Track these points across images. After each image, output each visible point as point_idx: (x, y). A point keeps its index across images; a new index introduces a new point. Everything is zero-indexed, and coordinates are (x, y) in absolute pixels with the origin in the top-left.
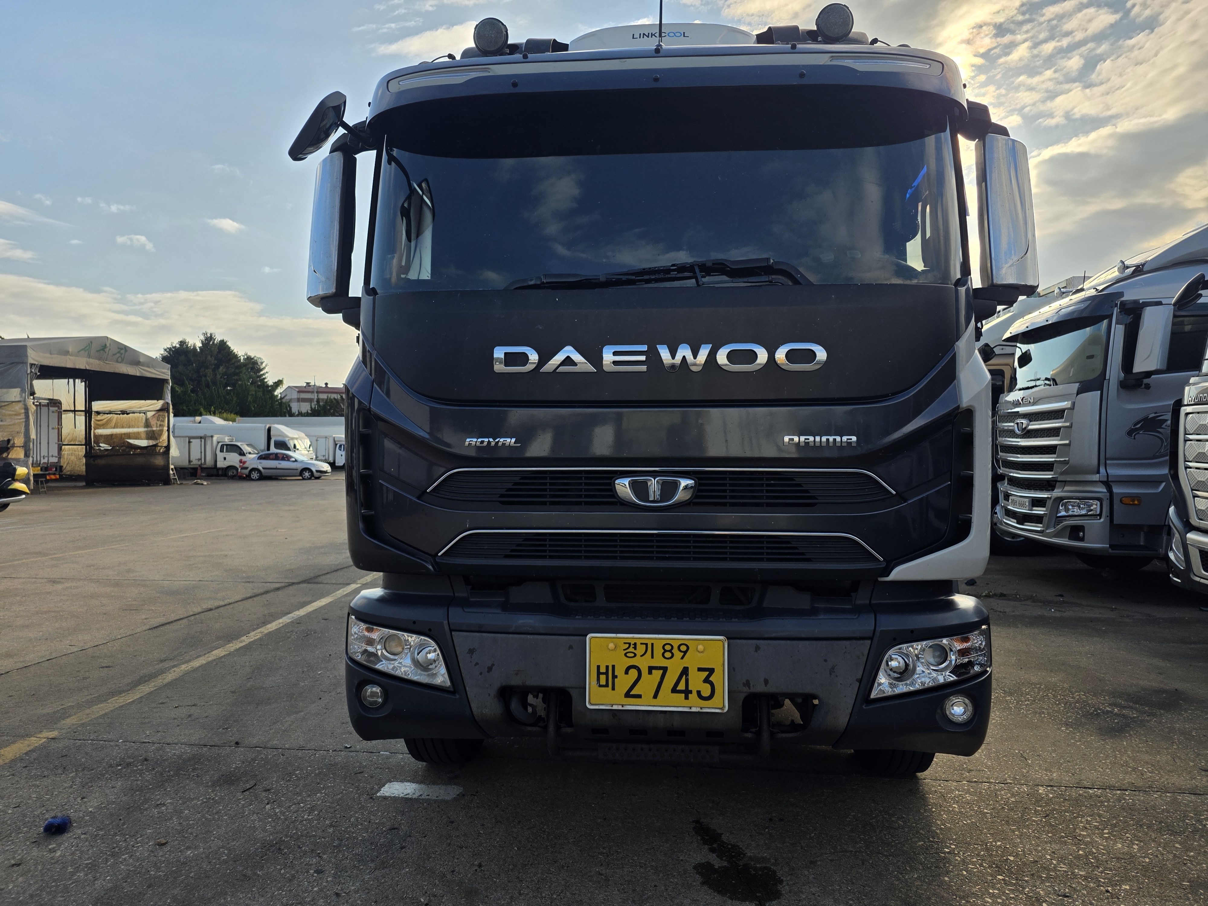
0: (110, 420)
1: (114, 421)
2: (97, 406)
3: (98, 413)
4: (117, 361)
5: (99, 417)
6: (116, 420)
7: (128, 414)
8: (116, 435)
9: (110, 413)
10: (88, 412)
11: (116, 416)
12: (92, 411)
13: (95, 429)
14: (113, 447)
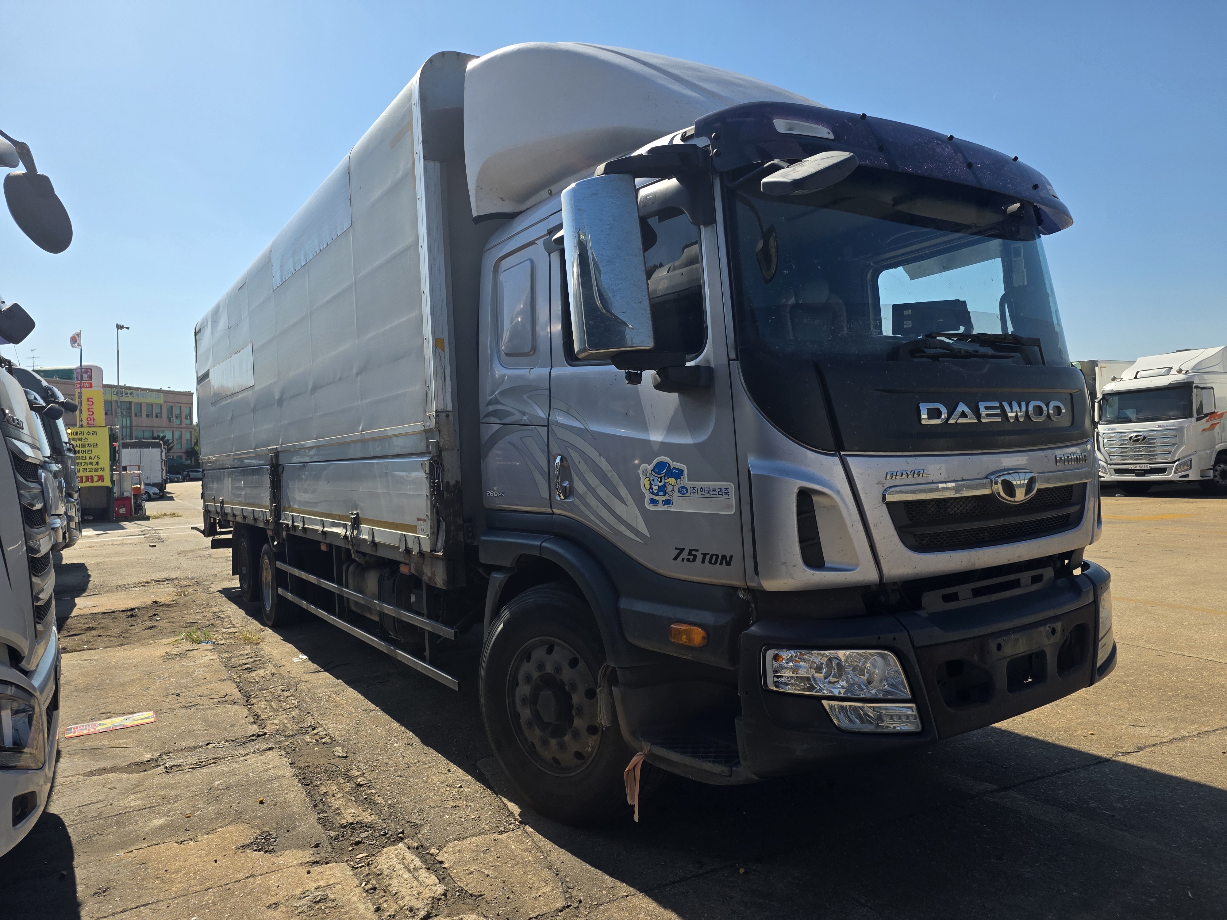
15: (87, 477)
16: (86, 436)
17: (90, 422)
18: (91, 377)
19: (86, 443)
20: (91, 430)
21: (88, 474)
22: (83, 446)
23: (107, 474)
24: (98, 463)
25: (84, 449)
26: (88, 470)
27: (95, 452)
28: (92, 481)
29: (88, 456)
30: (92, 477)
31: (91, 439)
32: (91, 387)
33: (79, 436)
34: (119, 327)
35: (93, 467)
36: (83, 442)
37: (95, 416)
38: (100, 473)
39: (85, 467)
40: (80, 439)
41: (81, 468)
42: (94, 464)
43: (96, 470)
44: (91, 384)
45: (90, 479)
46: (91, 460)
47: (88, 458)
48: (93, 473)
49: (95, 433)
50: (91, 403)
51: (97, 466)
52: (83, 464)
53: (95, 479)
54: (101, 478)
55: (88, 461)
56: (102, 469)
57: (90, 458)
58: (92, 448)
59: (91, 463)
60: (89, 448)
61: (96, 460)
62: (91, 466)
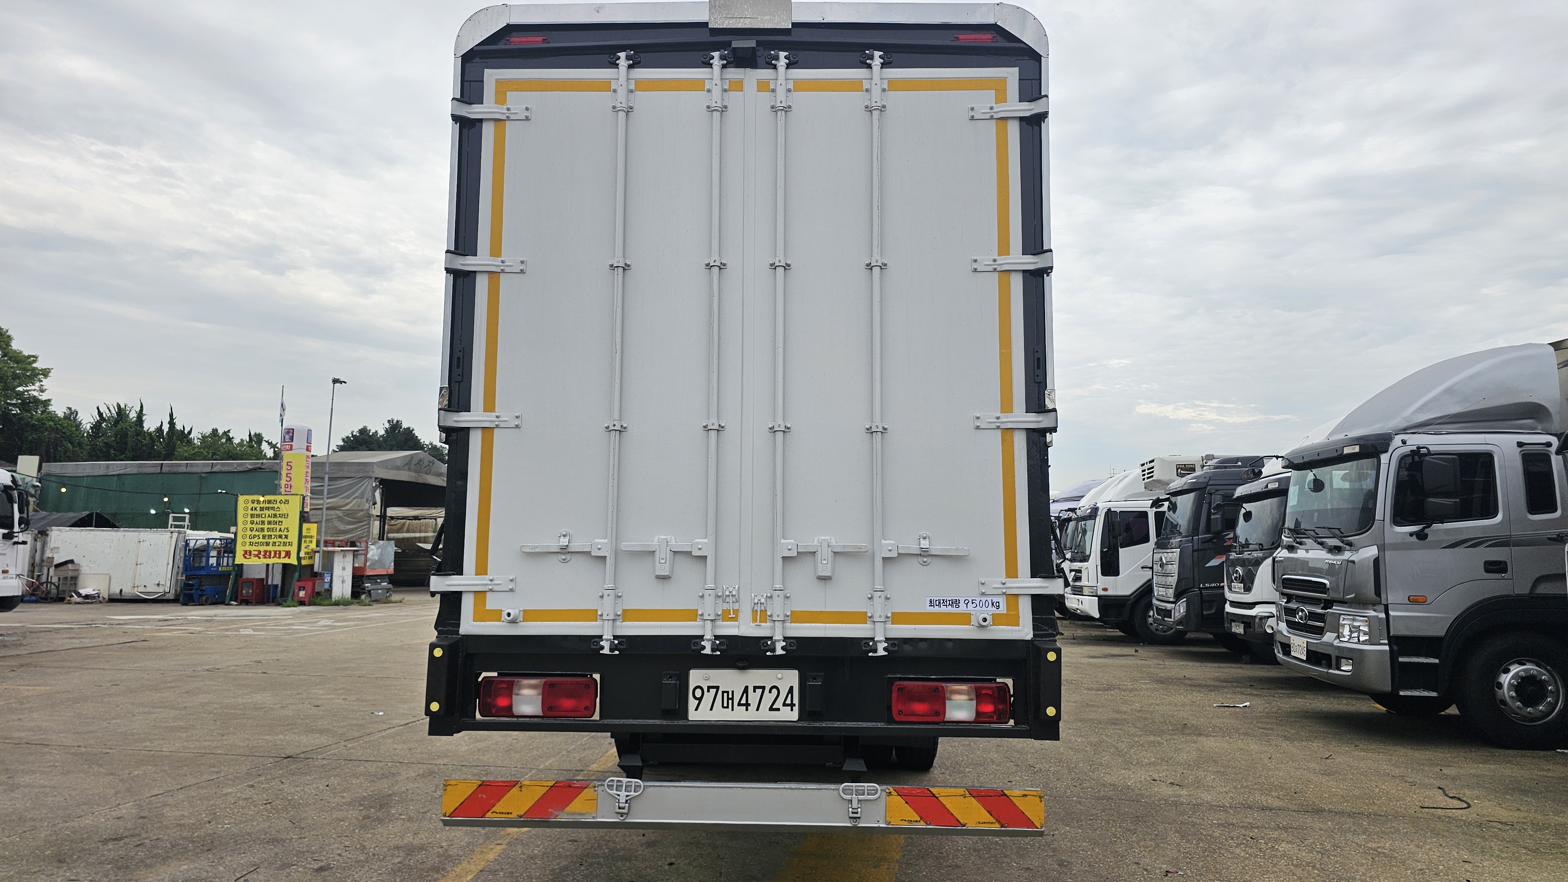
0: (404, 524)
1: (406, 526)
2: (392, 511)
3: (392, 518)
4: (426, 474)
5: (393, 522)
6: (409, 525)
7: (419, 519)
8: (408, 539)
9: (403, 518)
10: (383, 517)
11: (408, 521)
12: (386, 516)
13: (388, 533)
14: (403, 551)
15: (275, 552)
16: (279, 505)
17: (287, 490)
18: (292, 439)
19: (278, 513)
20: (283, 498)
21: (277, 548)
22: (275, 515)
23: (294, 550)
24: (286, 537)
25: (275, 519)
26: (277, 544)
27: (286, 523)
28: (280, 557)
29: (278, 527)
30: (280, 552)
31: (284, 509)
32: (291, 449)
33: (272, 505)
34: (335, 381)
35: (282, 541)
36: (275, 512)
37: (292, 483)
38: (287, 548)
39: (275, 540)
40: (273, 508)
41: (271, 541)
42: (284, 537)
43: (285, 544)
44: (291, 446)
45: (277, 554)
46: (280, 533)
47: (278, 530)
48: (282, 548)
49: (287, 502)
50: (289, 468)
51: (285, 540)
52: (273, 537)
53: (283, 554)
54: (288, 554)
55: (278, 533)
56: (290, 544)
57: (280, 530)
58: (283, 519)
59: (280, 537)
60: (280, 519)
61: (285, 533)
62: (280, 540)
